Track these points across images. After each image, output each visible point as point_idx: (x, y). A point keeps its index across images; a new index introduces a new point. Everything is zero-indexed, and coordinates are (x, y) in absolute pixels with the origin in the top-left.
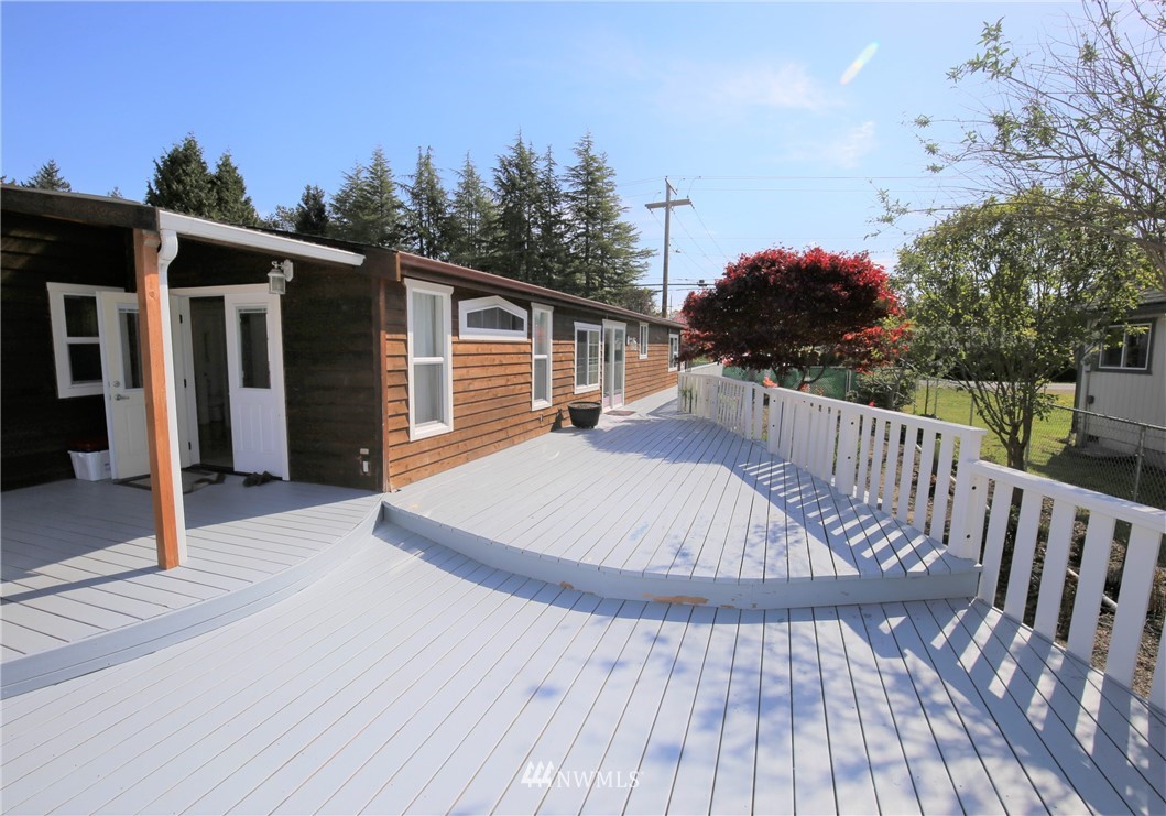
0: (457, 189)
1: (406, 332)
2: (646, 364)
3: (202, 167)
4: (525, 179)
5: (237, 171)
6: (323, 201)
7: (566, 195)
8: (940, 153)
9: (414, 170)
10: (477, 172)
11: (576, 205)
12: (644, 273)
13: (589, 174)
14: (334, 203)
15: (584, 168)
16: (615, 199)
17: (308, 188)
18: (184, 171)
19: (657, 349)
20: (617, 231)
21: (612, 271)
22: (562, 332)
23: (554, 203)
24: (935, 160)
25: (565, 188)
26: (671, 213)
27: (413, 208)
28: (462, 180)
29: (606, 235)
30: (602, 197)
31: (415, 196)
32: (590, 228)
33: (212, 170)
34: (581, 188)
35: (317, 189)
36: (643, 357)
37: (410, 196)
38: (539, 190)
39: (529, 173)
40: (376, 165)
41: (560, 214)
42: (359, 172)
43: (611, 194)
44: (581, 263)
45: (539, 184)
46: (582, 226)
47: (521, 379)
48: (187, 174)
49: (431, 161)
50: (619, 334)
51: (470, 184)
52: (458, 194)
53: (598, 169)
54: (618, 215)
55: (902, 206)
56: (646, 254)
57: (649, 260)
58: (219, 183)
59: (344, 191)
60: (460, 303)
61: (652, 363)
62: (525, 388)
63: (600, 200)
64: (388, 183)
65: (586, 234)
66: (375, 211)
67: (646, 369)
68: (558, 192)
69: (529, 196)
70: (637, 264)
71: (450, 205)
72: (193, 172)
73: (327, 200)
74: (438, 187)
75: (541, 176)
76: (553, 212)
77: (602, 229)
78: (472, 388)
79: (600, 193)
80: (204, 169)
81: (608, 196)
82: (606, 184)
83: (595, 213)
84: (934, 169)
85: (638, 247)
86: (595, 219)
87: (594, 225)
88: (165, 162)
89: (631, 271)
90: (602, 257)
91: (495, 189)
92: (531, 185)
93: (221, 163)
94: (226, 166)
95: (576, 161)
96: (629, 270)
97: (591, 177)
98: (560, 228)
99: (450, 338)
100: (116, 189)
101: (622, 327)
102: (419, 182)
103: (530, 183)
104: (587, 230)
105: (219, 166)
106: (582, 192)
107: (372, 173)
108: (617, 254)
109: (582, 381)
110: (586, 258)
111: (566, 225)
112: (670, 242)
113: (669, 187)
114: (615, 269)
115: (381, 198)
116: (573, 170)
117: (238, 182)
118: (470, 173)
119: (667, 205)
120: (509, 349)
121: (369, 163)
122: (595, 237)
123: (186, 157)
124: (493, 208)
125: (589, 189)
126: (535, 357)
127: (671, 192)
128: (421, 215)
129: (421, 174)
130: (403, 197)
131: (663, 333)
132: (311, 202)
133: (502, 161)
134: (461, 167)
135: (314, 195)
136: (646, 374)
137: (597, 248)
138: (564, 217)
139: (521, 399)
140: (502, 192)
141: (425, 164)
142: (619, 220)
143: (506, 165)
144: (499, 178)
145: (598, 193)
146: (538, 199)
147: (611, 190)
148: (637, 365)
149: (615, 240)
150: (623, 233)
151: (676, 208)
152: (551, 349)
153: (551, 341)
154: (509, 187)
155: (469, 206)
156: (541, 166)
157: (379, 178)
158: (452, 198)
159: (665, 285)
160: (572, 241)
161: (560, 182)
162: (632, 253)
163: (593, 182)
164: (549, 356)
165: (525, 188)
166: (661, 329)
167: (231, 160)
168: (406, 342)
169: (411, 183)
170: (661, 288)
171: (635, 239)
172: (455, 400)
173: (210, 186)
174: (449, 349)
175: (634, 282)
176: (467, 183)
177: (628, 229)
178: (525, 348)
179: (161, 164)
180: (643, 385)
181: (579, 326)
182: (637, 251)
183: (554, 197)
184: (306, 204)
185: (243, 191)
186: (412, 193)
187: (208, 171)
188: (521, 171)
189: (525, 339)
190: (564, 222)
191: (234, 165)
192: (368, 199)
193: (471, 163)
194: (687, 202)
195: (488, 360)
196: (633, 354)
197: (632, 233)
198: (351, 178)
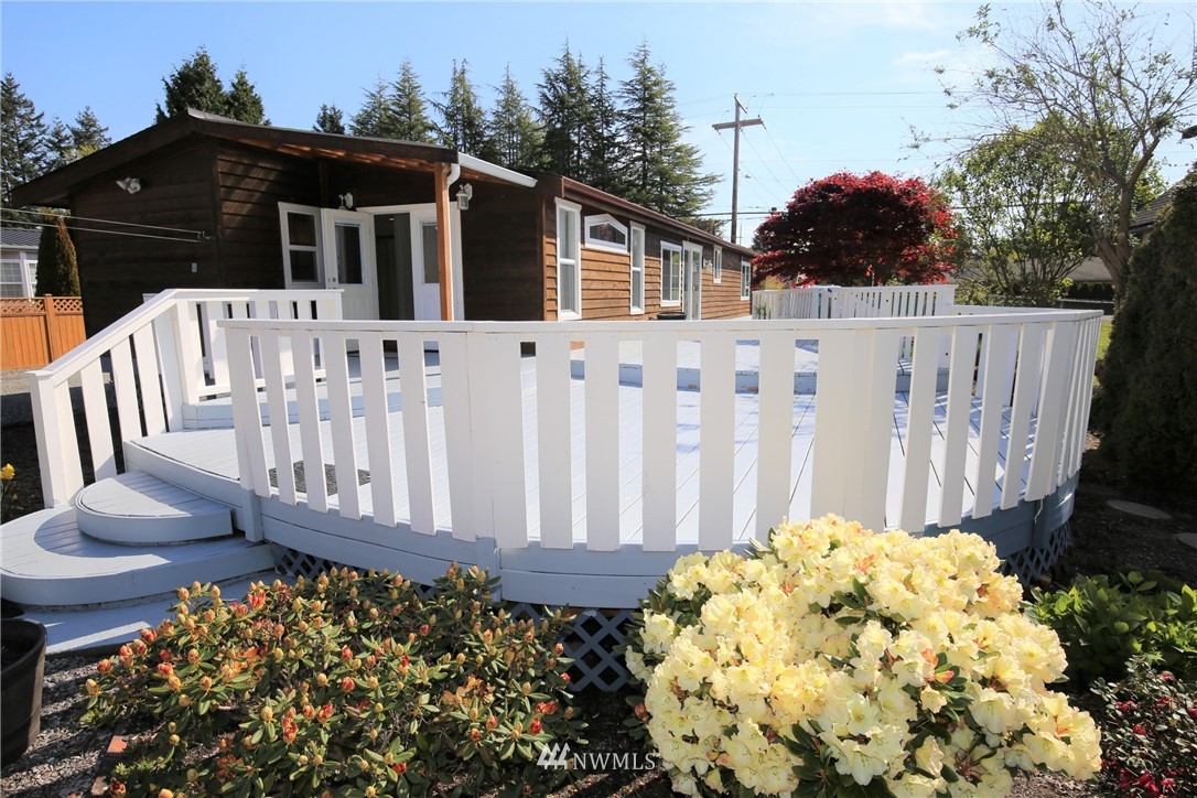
0: (495, 108)
1: (556, 238)
2: (720, 289)
3: (217, 85)
4: (573, 96)
5: (254, 90)
6: (342, 123)
7: (620, 114)
8: (955, 95)
9: (448, 87)
10: (518, 88)
11: (632, 125)
12: (709, 202)
13: (646, 89)
14: (354, 124)
15: (640, 82)
16: (675, 118)
17: (324, 109)
18: (197, 91)
19: (730, 275)
20: (678, 154)
21: (672, 200)
22: (652, 250)
23: (608, 123)
24: (950, 100)
25: (620, 105)
26: (741, 134)
27: (448, 130)
28: (502, 97)
29: (665, 159)
30: (660, 116)
31: (450, 116)
32: (648, 152)
33: (227, 89)
34: (637, 105)
35: (334, 109)
36: (718, 281)
37: (443, 116)
38: (591, 107)
39: (579, 89)
40: (404, 81)
41: (614, 136)
42: (382, 89)
43: (671, 111)
44: (639, 191)
45: (590, 101)
46: (638, 149)
47: (623, 286)
48: (201, 95)
49: (466, 76)
50: (696, 256)
51: (511, 103)
52: (496, 114)
53: (656, 84)
54: (678, 136)
55: (926, 137)
56: (710, 180)
57: (714, 187)
58: (236, 104)
59: (366, 111)
60: (586, 218)
61: (725, 289)
62: (626, 294)
63: (659, 119)
64: (418, 101)
65: (643, 158)
66: (403, 134)
67: (719, 294)
68: (612, 110)
69: (578, 115)
70: (700, 192)
71: (488, 127)
72: (208, 92)
73: (347, 122)
74: (475, 106)
75: (592, 92)
76: (606, 134)
77: (661, 153)
78: (592, 287)
79: (658, 111)
80: (220, 88)
81: (667, 115)
82: (665, 100)
83: (653, 134)
84: (951, 106)
85: (701, 172)
86: (653, 141)
87: (652, 148)
88: (175, 82)
89: (693, 200)
90: (661, 184)
91: (541, 108)
92: (581, 103)
93: (236, 81)
94: (241, 85)
95: (632, 74)
96: (690, 198)
97: (648, 92)
98: (613, 152)
99: (579, 245)
100: (88, 108)
101: (698, 249)
102: (453, 101)
103: (580, 100)
104: (644, 154)
105: (233, 85)
106: (638, 110)
107: (400, 90)
108: (678, 181)
109: (666, 297)
110: (644, 186)
111: (621, 148)
112: (740, 166)
113: (738, 105)
114: (676, 197)
115: (409, 118)
116: (627, 84)
117: (256, 102)
118: (510, 89)
119: (736, 125)
120: (615, 259)
121: (397, 78)
122: (654, 161)
123: (198, 74)
124: (537, 130)
125: (646, 106)
126: (633, 268)
127: (741, 110)
128: (456, 139)
129: (456, 90)
130: (435, 117)
131: (735, 260)
132: (328, 125)
133: (548, 76)
134: (500, 83)
135: (331, 117)
136: (719, 299)
137: (655, 174)
138: (618, 140)
139: (623, 303)
140: (548, 112)
141: (459, 79)
142: (679, 142)
143: (551, 80)
144: (544, 95)
145: (656, 111)
146: (591, 118)
147: (672, 107)
148: (712, 288)
149: (676, 164)
150: (685, 157)
151: (746, 128)
152: (644, 263)
153: (644, 257)
154: (557, 105)
155: (510, 127)
156: (592, 81)
157: (407, 96)
158: (490, 118)
159: (734, 214)
160: (627, 167)
161: (613, 99)
162: (695, 179)
163: (651, 99)
164: (641, 269)
165: (574, 106)
166: (733, 254)
167: (247, 77)
168: (555, 245)
169: (446, 102)
170: (730, 217)
171: (697, 163)
172: (583, 295)
173: (226, 107)
174: (579, 254)
175: (698, 212)
176: (507, 100)
177: (690, 152)
178: (626, 260)
179: (171, 83)
180: (717, 309)
181: (665, 245)
182: (700, 177)
183: (608, 116)
184: (322, 126)
185: (261, 112)
186: (446, 114)
187: (223, 90)
188: (569, 86)
189: (626, 252)
190: (618, 145)
191: (250, 83)
192: (397, 119)
193: (511, 78)
194: (758, 122)
195: (601, 266)
196: (709, 277)
197: (694, 157)
198: (373, 95)
